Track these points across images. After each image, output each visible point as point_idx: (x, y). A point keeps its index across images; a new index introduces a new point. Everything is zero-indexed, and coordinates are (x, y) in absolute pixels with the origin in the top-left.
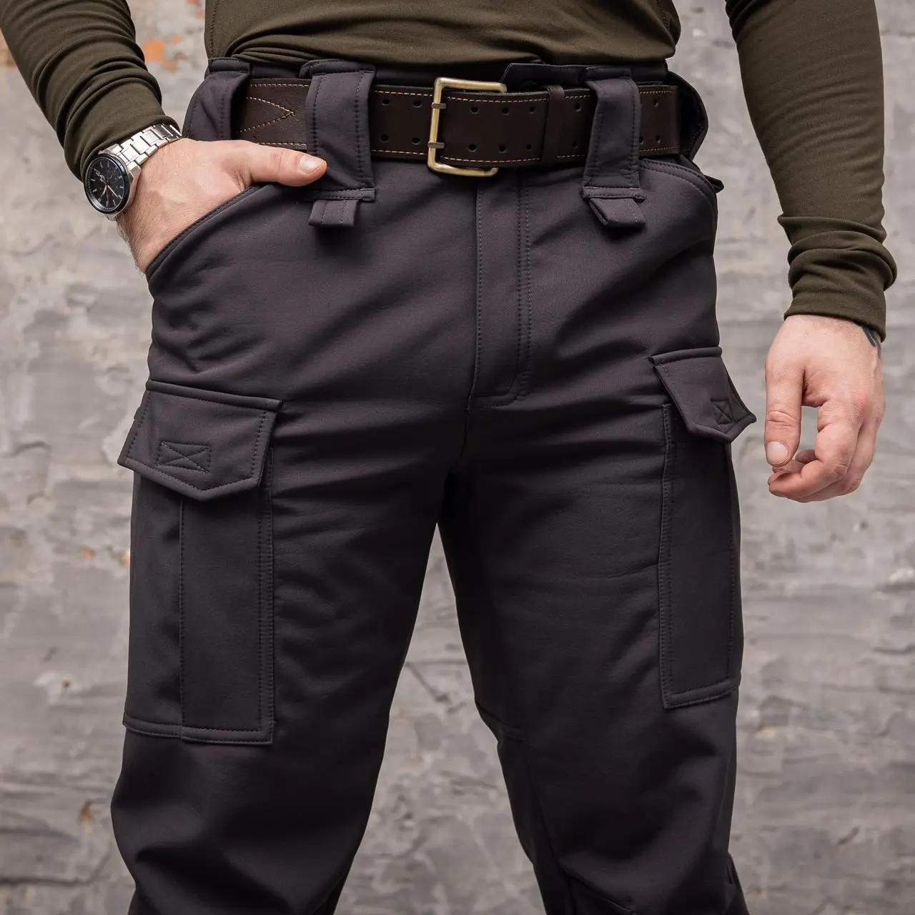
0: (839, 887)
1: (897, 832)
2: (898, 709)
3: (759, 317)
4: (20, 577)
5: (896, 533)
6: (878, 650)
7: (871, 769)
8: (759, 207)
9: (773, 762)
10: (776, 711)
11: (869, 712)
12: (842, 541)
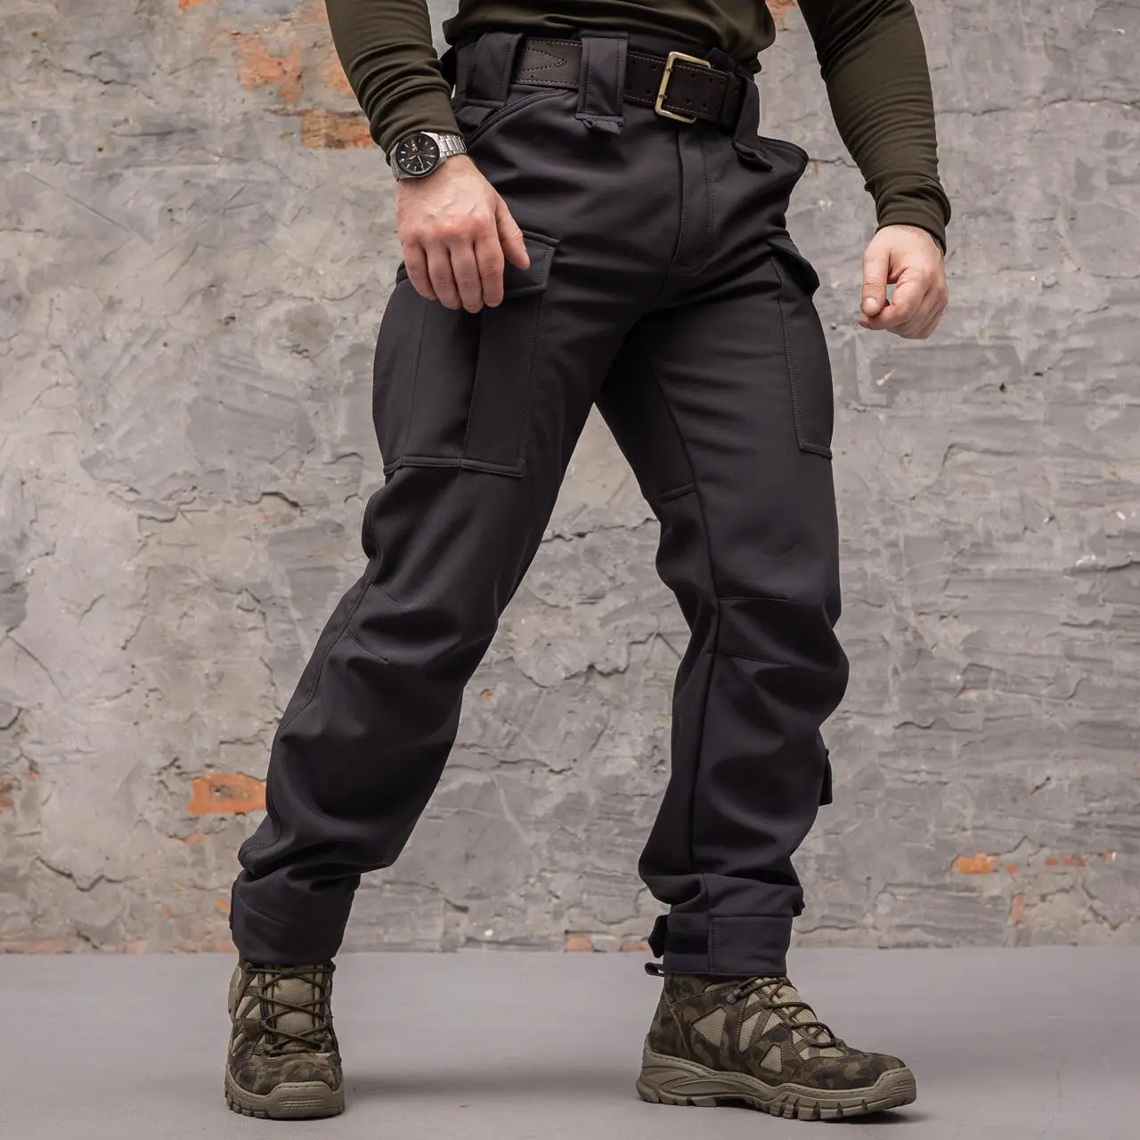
0: (1035, 827)
1: (1085, 779)
2: (1085, 675)
3: (959, 342)
4: (340, 562)
5: (1081, 525)
6: (1065, 624)
7: (1062, 726)
8: (959, 250)
9: (976, 720)
10: (977, 675)
11: (1059, 678)
12: (1034, 532)
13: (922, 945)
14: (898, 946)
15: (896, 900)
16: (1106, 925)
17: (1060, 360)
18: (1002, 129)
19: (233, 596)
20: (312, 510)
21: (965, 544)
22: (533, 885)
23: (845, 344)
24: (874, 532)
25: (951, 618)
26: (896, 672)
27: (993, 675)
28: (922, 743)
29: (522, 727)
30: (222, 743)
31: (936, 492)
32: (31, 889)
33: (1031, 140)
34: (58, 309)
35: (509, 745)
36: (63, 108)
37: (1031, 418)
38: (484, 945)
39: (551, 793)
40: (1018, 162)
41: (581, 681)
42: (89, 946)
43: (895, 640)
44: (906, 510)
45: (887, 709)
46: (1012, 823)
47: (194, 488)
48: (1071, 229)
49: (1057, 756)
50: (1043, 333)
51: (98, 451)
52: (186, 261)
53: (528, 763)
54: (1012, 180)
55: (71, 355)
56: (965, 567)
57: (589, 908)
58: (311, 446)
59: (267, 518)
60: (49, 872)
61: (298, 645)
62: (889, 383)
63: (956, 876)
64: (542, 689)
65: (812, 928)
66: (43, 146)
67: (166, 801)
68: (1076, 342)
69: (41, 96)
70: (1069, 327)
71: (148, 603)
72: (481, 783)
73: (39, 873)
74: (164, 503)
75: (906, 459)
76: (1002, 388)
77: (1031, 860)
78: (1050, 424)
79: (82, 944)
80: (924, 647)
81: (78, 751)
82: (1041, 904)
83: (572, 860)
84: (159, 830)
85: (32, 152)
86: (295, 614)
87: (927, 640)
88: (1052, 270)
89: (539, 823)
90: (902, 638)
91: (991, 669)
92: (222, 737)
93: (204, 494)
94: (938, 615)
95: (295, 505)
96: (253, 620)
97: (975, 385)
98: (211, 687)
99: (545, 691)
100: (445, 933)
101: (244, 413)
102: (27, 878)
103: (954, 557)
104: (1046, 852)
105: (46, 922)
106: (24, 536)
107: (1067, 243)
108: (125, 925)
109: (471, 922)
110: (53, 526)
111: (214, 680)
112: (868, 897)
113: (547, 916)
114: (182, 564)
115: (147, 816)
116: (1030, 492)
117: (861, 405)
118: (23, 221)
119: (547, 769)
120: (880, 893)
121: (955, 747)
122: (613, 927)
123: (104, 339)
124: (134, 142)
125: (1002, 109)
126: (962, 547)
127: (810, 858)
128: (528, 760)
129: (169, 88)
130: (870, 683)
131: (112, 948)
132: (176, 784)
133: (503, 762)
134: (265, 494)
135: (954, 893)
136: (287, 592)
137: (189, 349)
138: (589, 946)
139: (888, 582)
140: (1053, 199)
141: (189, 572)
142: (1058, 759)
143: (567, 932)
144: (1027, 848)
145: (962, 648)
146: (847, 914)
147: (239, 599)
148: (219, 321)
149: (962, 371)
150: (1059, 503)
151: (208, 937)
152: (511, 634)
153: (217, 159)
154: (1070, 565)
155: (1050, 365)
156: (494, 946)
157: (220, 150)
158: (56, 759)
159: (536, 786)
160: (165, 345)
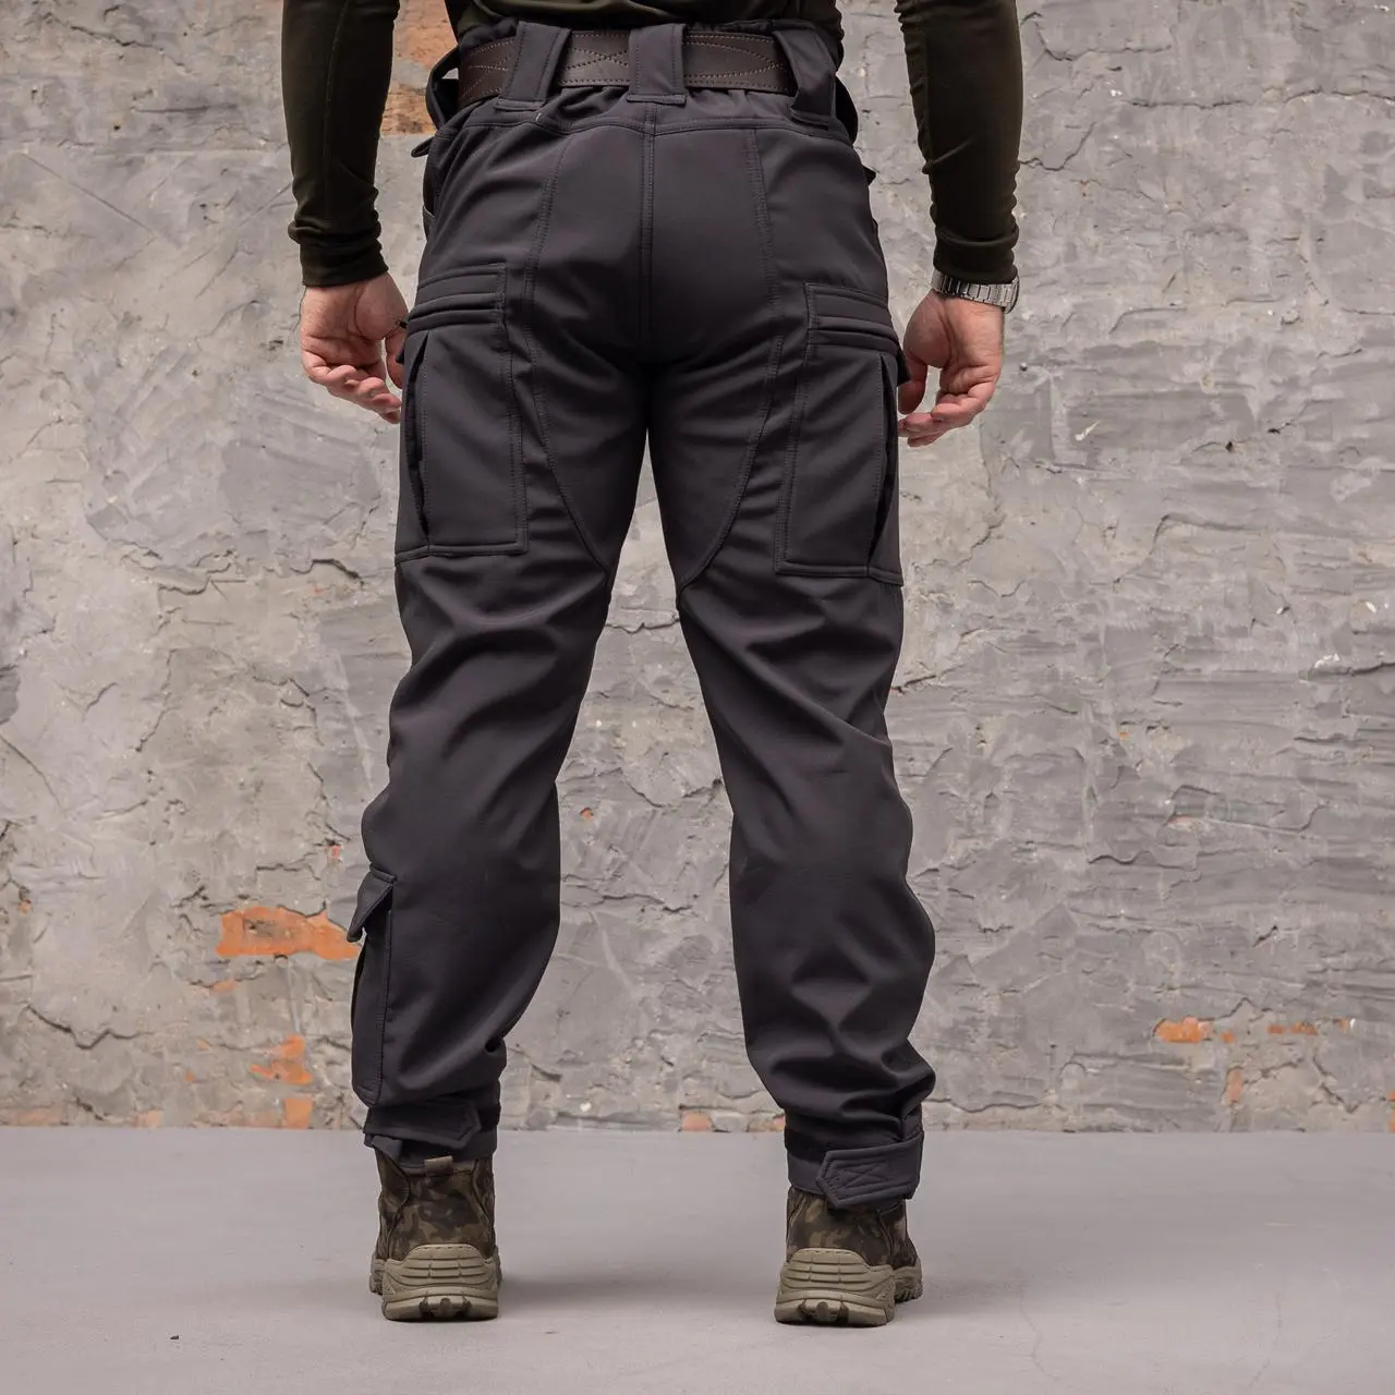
0: (1257, 988)
1: (1320, 928)
2: (1322, 802)
3: (1177, 389)
5: (1322, 617)
6: (1300, 739)
7: (1292, 863)
8: (1180, 275)
9: (1187, 855)
10: (1191, 800)
11: (1290, 805)
12: (1265, 625)
13: (1115, 1128)
14: (1089, 1129)
15: (1086, 1074)
16: (1341, 1107)
17: (1302, 414)
18: (1237, 127)
19: (276, 687)
20: (374, 583)
21: (1180, 639)
22: (641, 1050)
23: (1038, 390)
24: (1067, 621)
25: (1160, 729)
26: (1092, 794)
27: (1210, 800)
28: (1122, 882)
29: (631, 855)
30: (259, 868)
31: (1145, 573)
32: (20, 1048)
33: (1272, 140)
34: (61, 326)
35: (615, 876)
36: (71, 75)
37: (1264, 484)
38: (580, 1122)
39: (665, 936)
40: (1255, 168)
41: (704, 799)
42: (91, 1116)
43: (1091, 754)
44: (1109, 596)
45: (1079, 840)
46: (1228, 981)
47: (229, 552)
48: (1319, 252)
49: (1286, 901)
50: (1279, 379)
51: (110, 505)
52: (224, 269)
53: (637, 899)
54: (1247, 190)
55: (78, 383)
56: (1179, 666)
57: (710, 1078)
58: (375, 503)
59: (317, 591)
60: (42, 1026)
61: (356, 748)
62: (1093, 439)
63: (1160, 1045)
64: (656, 809)
65: (982, 1107)
66: (45, 121)
67: (188, 938)
68: (1321, 392)
69: (42, 60)
70: (1313, 373)
71: (170, 694)
72: (579, 923)
73: (30, 1025)
74: (190, 570)
75: (1111, 532)
76: (1230, 446)
77: (1252, 1025)
78: (1287, 493)
79: (82, 1113)
80: (1126, 764)
81: (80, 875)
82: (1263, 1080)
83: (691, 1020)
84: (179, 974)
85: (28, 129)
86: (352, 711)
87: (1130, 756)
88: (1294, 302)
89: (650, 973)
90: (1100, 752)
91: (1208, 792)
92: (259, 862)
93: (242, 560)
94: (1146, 725)
95: (353, 575)
96: (299, 717)
97: (1196, 443)
98: (246, 800)
99: (660, 811)
100: (532, 1107)
101: (293, 460)
102: (15, 1031)
103: (1167, 654)
104: (1270, 1017)
105: (39, 1086)
106: (16, 609)
107: (1313, 269)
108: (136, 1091)
109: (564, 1092)
110: (52, 597)
111: (253, 790)
112: (1052, 1069)
113: (658, 1087)
114: (212, 645)
115: (166, 957)
116: (1261, 575)
117: (1056, 465)
118: (17, 215)
119: (661, 907)
120: (1067, 1064)
121: (1161, 887)
122: (739, 1102)
123: (119, 365)
124: (157, 119)
125: (1238, 102)
126: (1175, 642)
127: (982, 1021)
128: (637, 895)
129: (203, 54)
130: (1060, 807)
131: (120, 1120)
132: (200, 919)
133: (606, 897)
134: (316, 562)
135: (1157, 1066)
136: (343, 684)
137: (224, 380)
138: (709, 1125)
139: (1085, 685)
140: (1297, 214)
141: (221, 658)
142: (1287, 904)
143: (682, 1107)
144: (1247, 1012)
145: (1172, 765)
146: (1028, 1090)
147: (282, 692)
148: (263, 345)
149: (1180, 424)
150: (1296, 589)
151: (240, 1107)
152: (618, 740)
153: (262, 143)
154: (1308, 667)
155: (1288, 420)
156: (592, 1123)
157: (266, 132)
158: (51, 885)
159: (647, 927)
160: (195, 373)
